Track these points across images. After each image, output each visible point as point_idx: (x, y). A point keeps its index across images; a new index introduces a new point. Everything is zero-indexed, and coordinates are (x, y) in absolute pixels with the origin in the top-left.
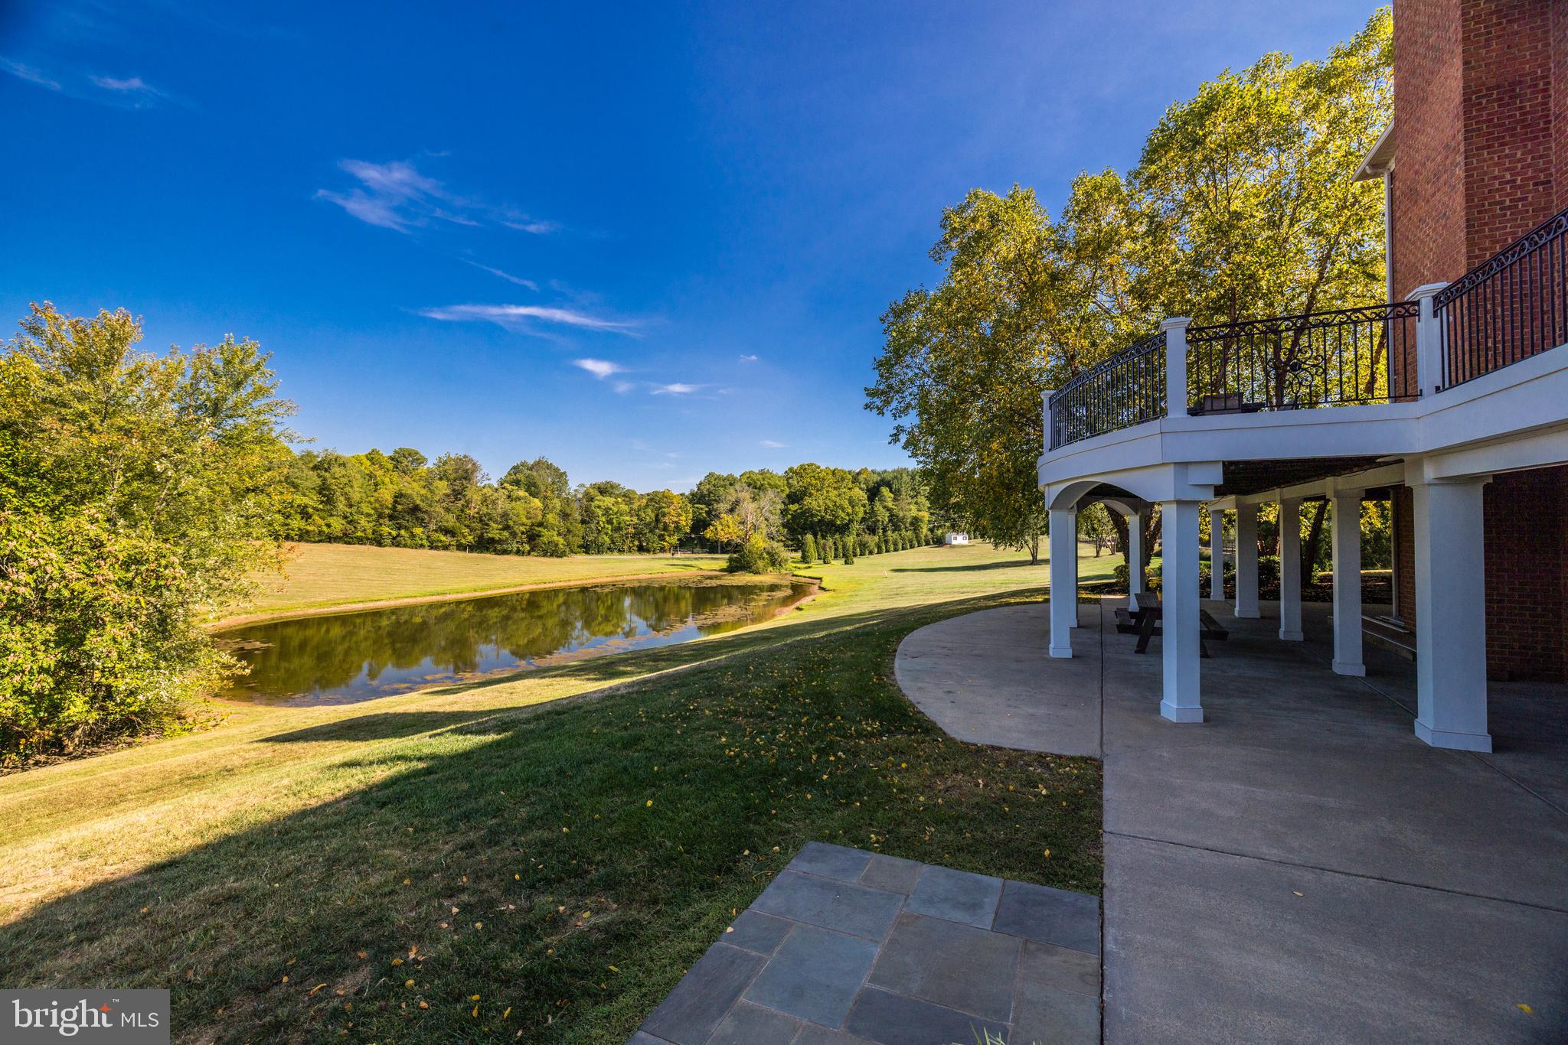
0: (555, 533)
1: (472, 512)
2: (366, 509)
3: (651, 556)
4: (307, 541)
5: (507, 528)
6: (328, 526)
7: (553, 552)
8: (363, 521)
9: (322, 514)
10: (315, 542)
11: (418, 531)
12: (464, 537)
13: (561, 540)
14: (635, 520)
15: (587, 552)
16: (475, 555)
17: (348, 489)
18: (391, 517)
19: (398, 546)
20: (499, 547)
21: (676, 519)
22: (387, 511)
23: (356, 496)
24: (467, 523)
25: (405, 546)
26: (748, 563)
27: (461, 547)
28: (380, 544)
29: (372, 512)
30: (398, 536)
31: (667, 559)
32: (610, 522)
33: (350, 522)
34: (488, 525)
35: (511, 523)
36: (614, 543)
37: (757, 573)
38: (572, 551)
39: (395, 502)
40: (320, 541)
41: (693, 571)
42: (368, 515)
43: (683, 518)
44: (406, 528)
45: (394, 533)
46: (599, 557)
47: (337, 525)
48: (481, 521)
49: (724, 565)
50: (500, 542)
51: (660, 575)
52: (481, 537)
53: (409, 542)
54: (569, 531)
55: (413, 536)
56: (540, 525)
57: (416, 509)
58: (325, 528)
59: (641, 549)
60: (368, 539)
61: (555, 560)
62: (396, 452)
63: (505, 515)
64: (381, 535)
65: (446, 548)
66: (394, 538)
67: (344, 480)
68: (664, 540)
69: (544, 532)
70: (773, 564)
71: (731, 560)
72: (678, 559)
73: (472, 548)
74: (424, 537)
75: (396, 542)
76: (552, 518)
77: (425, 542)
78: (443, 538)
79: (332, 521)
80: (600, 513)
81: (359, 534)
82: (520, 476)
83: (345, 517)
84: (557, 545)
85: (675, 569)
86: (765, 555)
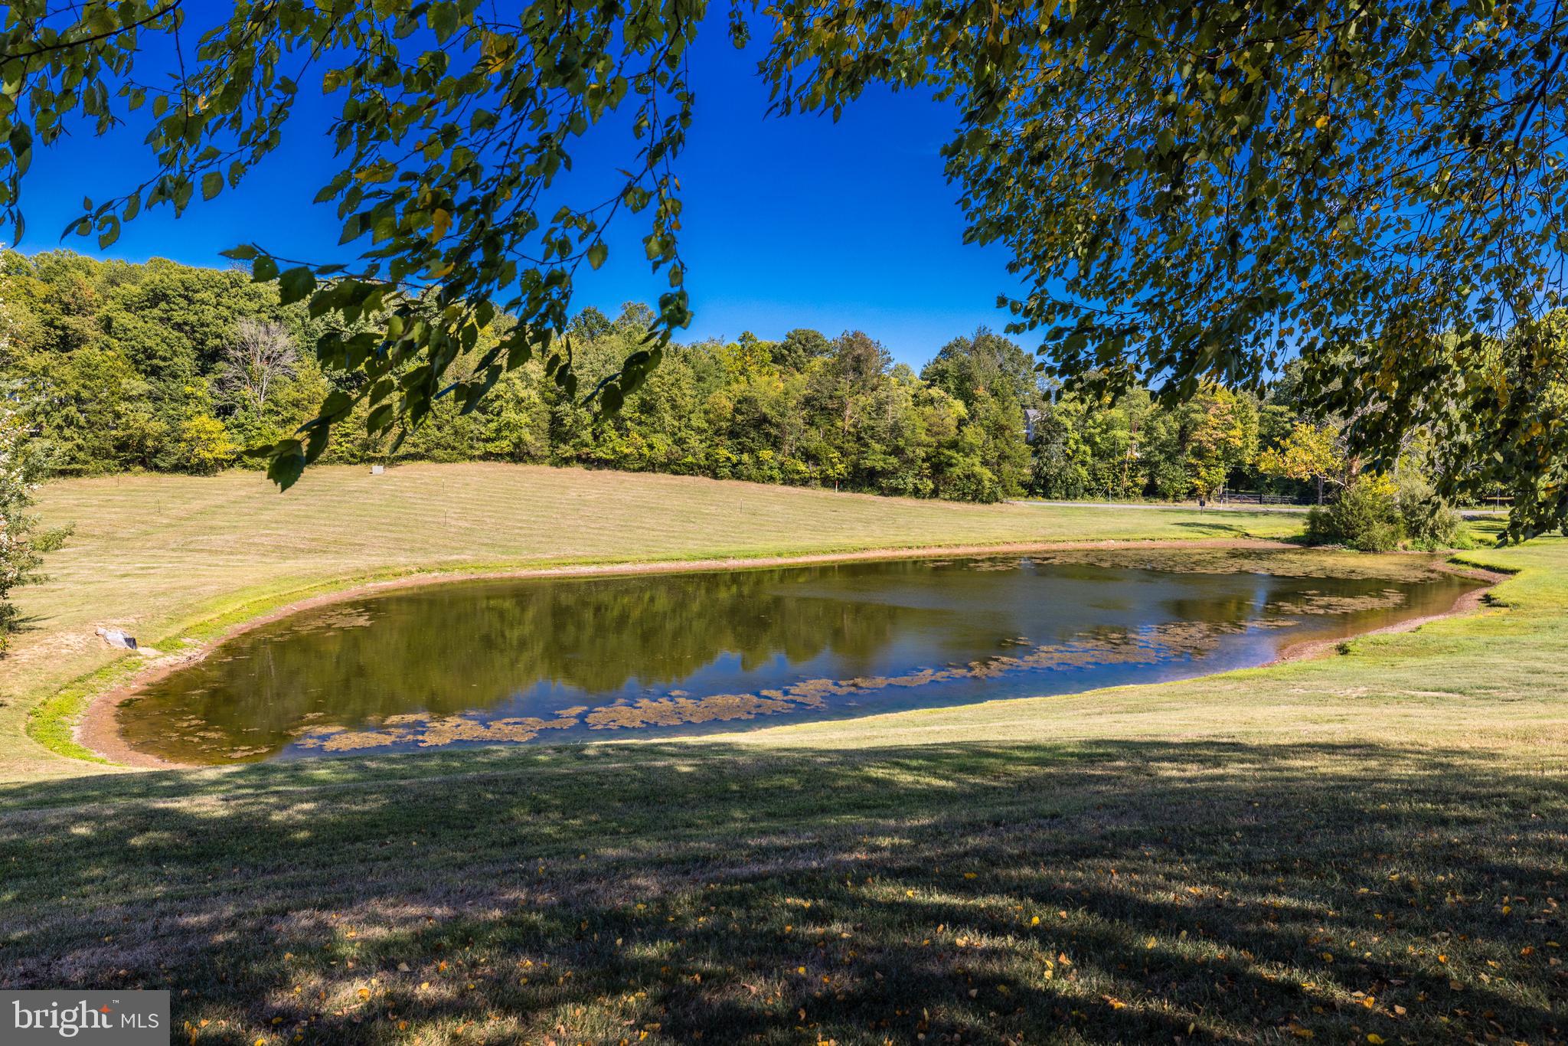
0: (977, 460)
1: (847, 424)
2: (698, 421)
3: (1169, 505)
4: (626, 469)
5: (897, 451)
6: (651, 447)
7: (974, 493)
8: (694, 441)
9: (644, 429)
10: (634, 471)
11: (766, 454)
12: (833, 465)
13: (987, 474)
14: (1140, 437)
15: (1046, 495)
16: (847, 495)
17: (675, 391)
18: (733, 434)
19: (739, 478)
20: (884, 483)
21: (1223, 436)
22: (724, 425)
23: (687, 403)
24: (838, 442)
25: (749, 478)
26: (1348, 526)
27: (827, 482)
28: (715, 476)
29: (705, 425)
30: (740, 462)
31: (1192, 512)
32: (1088, 440)
33: (679, 442)
34: (866, 445)
35: (901, 443)
36: (1097, 480)
37: (1368, 549)
38: (1007, 493)
39: (737, 410)
40: (641, 469)
41: (1226, 539)
42: (700, 431)
43: (1237, 432)
44: (751, 451)
45: (734, 459)
46: (1068, 504)
47: (662, 445)
48: (859, 439)
49: (1298, 527)
50: (884, 473)
51: (1146, 544)
52: (856, 466)
53: (754, 472)
54: (1003, 457)
55: (759, 463)
56: (954, 445)
57: (764, 419)
58: (645, 450)
59: (1151, 491)
60: (700, 467)
61: (978, 507)
62: (789, 336)
63: (896, 430)
64: (717, 461)
65: (805, 482)
66: (734, 466)
67: (671, 379)
68: (1197, 475)
69: (958, 457)
70: (1414, 531)
71: (1313, 518)
72: (1217, 513)
73: (843, 484)
74: (775, 464)
75: (737, 475)
76: (973, 435)
77: (776, 473)
78: (802, 467)
79: (655, 439)
80: (1069, 425)
81: (690, 459)
82: (949, 365)
83: (673, 434)
84: (980, 482)
85: (1184, 533)
86: (1398, 514)
